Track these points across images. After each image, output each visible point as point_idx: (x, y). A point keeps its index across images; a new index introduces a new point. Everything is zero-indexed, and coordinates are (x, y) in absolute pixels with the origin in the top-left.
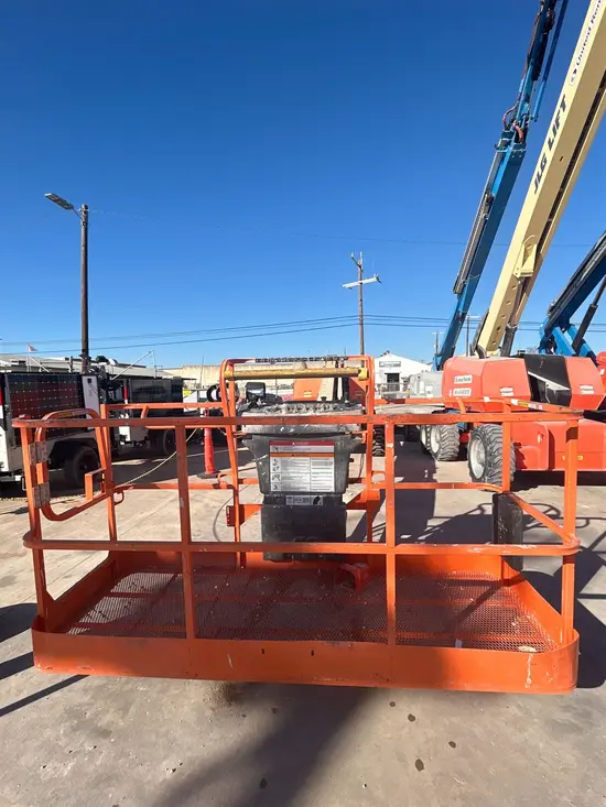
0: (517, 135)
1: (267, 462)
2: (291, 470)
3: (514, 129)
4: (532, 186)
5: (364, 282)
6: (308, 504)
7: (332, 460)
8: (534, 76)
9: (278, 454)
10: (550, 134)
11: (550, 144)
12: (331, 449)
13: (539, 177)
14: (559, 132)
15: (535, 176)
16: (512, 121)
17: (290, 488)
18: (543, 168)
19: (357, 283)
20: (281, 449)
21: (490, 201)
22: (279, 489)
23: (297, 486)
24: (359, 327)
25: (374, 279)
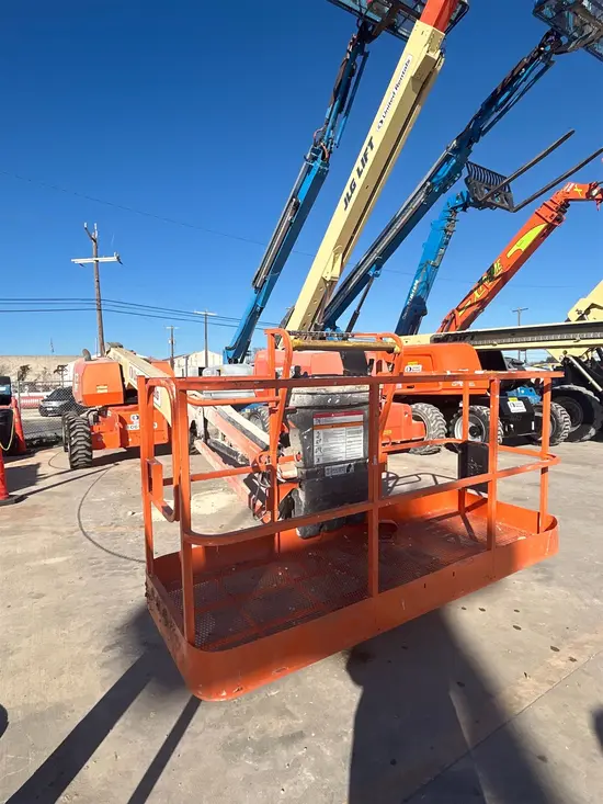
0: (324, 153)
1: (311, 435)
2: (331, 440)
3: (322, 148)
4: (341, 203)
5: (100, 259)
6: (343, 473)
7: (362, 428)
8: (340, 110)
9: (321, 427)
10: (358, 164)
11: (360, 173)
12: (360, 418)
13: (349, 198)
14: (368, 165)
15: (344, 195)
16: (321, 141)
17: (329, 459)
18: (352, 191)
19: (92, 260)
20: (323, 420)
21: (297, 205)
22: (321, 462)
23: (335, 456)
24: (97, 312)
25: (114, 259)
